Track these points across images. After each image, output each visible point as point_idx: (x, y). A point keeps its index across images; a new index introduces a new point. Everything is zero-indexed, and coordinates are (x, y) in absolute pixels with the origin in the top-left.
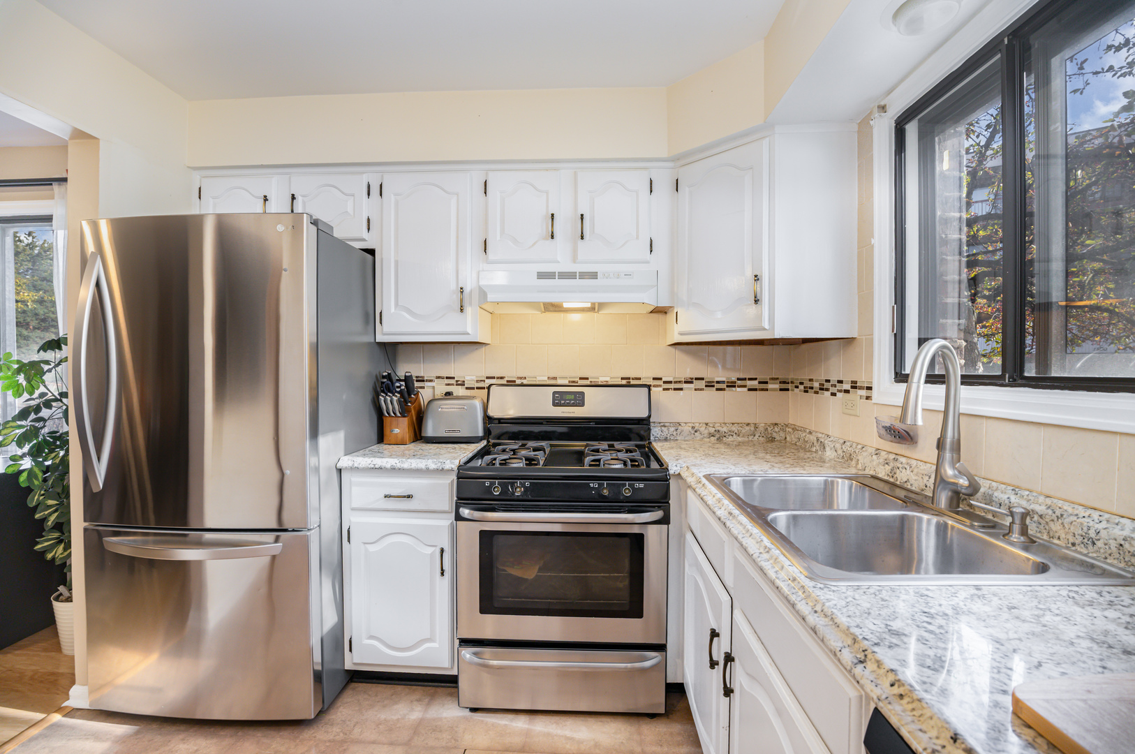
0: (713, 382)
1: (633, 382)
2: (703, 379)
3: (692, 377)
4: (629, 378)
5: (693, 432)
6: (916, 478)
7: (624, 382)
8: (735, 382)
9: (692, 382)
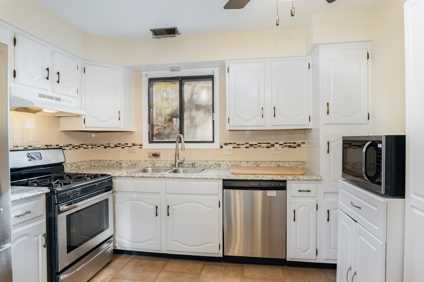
0: (74, 146)
1: (49, 147)
2: (71, 145)
3: (68, 144)
4: (48, 146)
5: (71, 167)
6: (162, 164)
7: (46, 147)
8: (80, 146)
9: (68, 146)
